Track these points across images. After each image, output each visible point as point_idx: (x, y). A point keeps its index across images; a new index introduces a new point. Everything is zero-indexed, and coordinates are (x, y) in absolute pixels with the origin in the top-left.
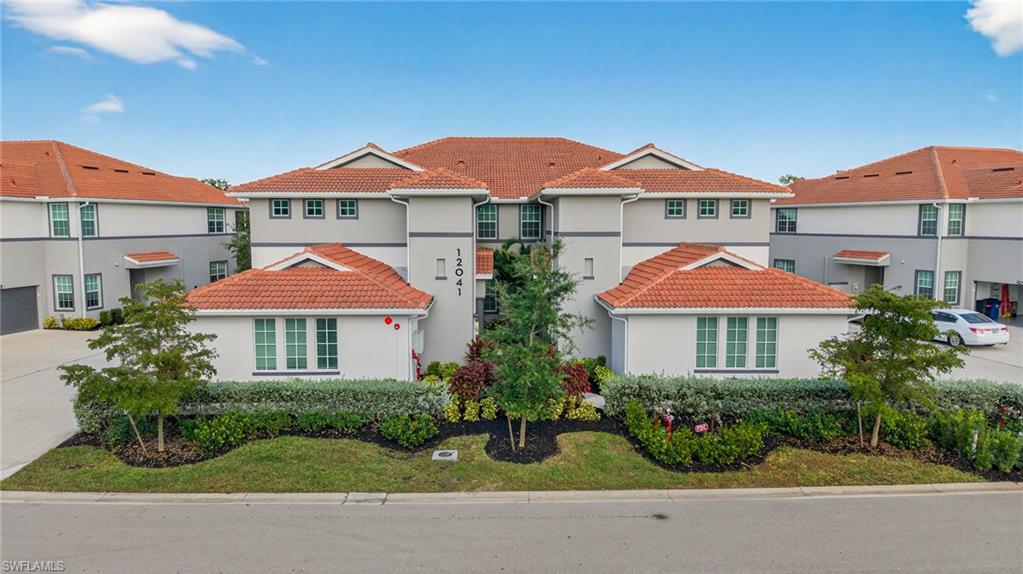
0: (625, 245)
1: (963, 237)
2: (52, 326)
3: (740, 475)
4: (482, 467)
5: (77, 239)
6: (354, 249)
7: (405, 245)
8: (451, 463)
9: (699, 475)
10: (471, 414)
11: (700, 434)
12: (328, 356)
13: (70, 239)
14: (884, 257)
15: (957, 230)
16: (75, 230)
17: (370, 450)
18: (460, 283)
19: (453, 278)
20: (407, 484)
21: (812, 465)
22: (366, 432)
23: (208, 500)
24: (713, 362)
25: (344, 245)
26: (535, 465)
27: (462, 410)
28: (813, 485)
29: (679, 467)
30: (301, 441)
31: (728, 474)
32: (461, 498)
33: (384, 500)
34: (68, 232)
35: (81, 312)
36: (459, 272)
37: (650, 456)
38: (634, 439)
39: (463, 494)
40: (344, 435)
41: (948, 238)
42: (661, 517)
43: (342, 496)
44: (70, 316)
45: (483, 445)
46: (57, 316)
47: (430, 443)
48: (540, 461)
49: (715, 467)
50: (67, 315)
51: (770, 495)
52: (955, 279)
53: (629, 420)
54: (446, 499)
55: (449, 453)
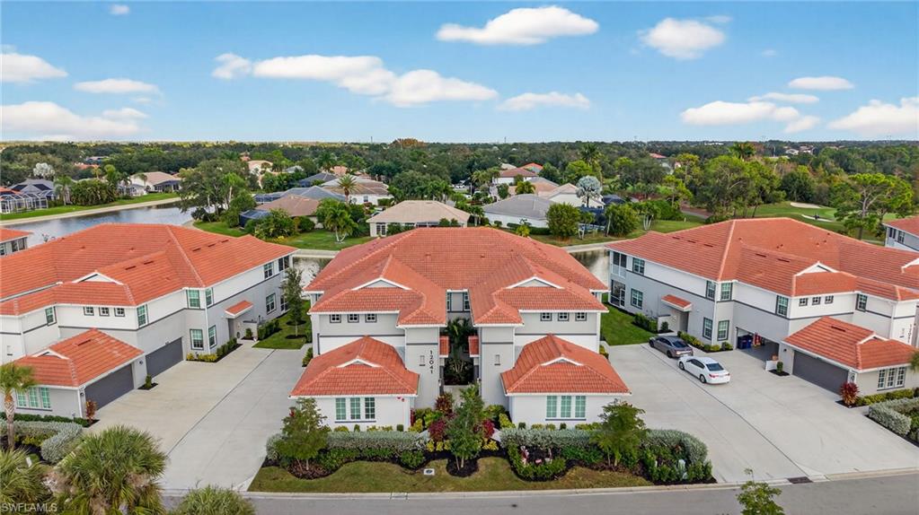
0: (516, 334)
1: (731, 300)
2: (191, 359)
3: (552, 483)
4: (446, 479)
5: (204, 309)
6: (375, 338)
7: (404, 335)
8: (431, 477)
9: (535, 483)
10: (439, 448)
11: (537, 465)
12: (371, 413)
13: (200, 309)
14: (689, 306)
15: (727, 297)
16: (203, 304)
17: (396, 468)
18: (432, 367)
19: (429, 365)
20: (415, 488)
21: (585, 476)
22: (394, 459)
23: (336, 497)
24: (555, 415)
25: (369, 336)
26: (467, 478)
27: (435, 445)
28: (581, 488)
29: (528, 479)
30: (365, 463)
31: (547, 482)
32: (436, 495)
33: (407, 496)
34: (199, 306)
35: (207, 351)
36: (432, 362)
37: (516, 472)
38: (511, 463)
39: (437, 494)
40: (384, 460)
41: (721, 302)
42: (514, 506)
43: (389, 494)
44: (202, 353)
45: (445, 466)
46: (193, 353)
47: (422, 466)
48: (469, 475)
49: (543, 479)
50: (199, 352)
51: (562, 493)
52: (725, 325)
53: (510, 452)
54: (431, 496)
55: (430, 471)
